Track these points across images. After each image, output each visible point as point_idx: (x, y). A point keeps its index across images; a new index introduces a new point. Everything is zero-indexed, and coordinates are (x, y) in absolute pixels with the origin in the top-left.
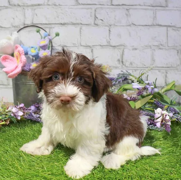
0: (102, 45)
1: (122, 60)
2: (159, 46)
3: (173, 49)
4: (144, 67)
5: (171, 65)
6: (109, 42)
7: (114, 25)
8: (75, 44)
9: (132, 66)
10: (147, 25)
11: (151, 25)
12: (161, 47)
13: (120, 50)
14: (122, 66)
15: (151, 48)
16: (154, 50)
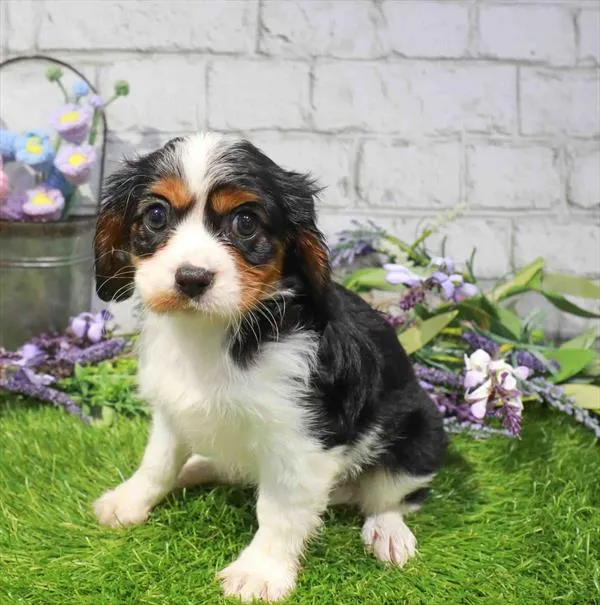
0: (284, 127)
1: (357, 181)
2: (490, 134)
3: (541, 143)
4: (432, 209)
5: (533, 201)
6: (310, 117)
7: (329, 56)
8: (189, 124)
9: (393, 204)
10: (447, 55)
11: (461, 59)
12: (496, 136)
13: (347, 147)
14: (356, 202)
15: (460, 140)
16: (472, 147)
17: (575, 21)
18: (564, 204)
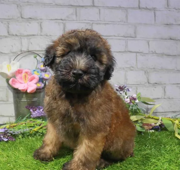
2: (130, 68)
5: (140, 83)
10: (121, 51)
11: (124, 52)
12: (132, 69)
15: (124, 70)
16: (127, 71)
17: (148, 43)
18: (147, 83)
